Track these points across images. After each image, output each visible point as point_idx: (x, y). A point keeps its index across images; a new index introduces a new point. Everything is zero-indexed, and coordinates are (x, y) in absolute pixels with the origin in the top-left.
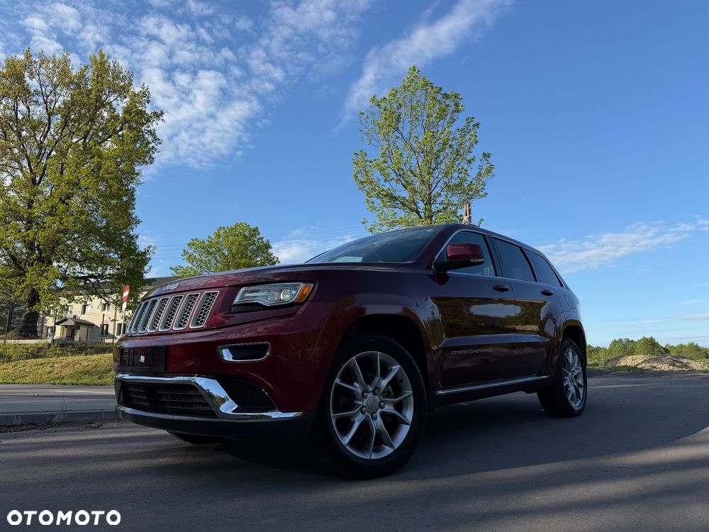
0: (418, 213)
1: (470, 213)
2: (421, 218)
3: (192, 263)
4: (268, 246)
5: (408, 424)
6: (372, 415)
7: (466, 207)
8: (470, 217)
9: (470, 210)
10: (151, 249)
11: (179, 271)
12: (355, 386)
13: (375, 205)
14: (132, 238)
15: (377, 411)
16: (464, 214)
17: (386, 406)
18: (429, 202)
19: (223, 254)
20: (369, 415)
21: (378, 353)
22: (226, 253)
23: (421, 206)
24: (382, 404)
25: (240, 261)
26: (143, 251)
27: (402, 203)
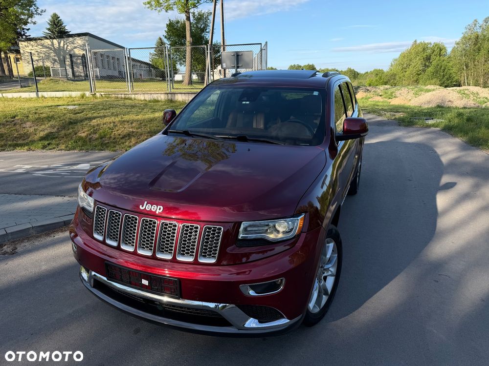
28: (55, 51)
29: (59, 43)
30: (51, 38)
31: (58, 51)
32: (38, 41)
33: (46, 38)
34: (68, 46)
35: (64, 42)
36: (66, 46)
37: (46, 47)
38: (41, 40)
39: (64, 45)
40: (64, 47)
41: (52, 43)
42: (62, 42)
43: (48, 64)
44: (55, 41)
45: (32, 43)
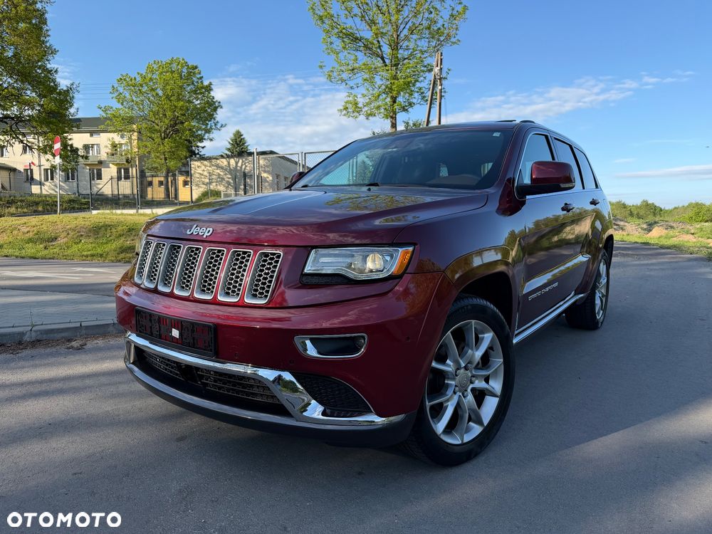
0: (383, 58)
1: (441, 64)
2: (386, 66)
3: (122, 104)
4: (209, 88)
5: (497, 397)
6: (463, 394)
7: (438, 56)
8: (441, 69)
9: (441, 59)
10: (74, 86)
11: (109, 112)
12: (449, 366)
13: (334, 46)
14: (50, 72)
15: (467, 388)
16: (435, 64)
17: (477, 381)
18: (395, 46)
19: (157, 94)
20: (461, 394)
21: (473, 321)
22: (160, 93)
23: (387, 50)
24: (473, 379)
25: (176, 104)
26: (65, 89)
27: (366, 46)
28: (230, 172)
29: (237, 163)
30: (228, 156)
31: (233, 172)
32: (213, 161)
33: (222, 157)
34: (246, 166)
35: (243, 161)
36: (244, 167)
37: (222, 168)
38: (217, 159)
39: (242, 165)
40: (241, 167)
41: (229, 163)
42: (241, 161)
43: (221, 188)
44: (232, 161)
45: (205, 162)
